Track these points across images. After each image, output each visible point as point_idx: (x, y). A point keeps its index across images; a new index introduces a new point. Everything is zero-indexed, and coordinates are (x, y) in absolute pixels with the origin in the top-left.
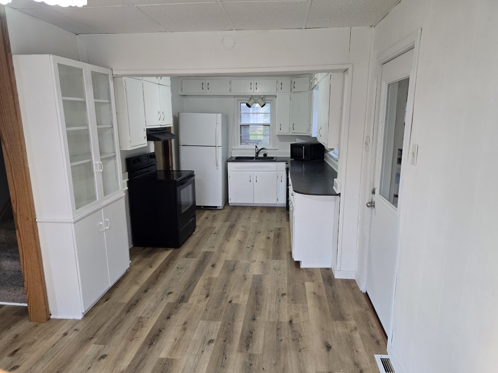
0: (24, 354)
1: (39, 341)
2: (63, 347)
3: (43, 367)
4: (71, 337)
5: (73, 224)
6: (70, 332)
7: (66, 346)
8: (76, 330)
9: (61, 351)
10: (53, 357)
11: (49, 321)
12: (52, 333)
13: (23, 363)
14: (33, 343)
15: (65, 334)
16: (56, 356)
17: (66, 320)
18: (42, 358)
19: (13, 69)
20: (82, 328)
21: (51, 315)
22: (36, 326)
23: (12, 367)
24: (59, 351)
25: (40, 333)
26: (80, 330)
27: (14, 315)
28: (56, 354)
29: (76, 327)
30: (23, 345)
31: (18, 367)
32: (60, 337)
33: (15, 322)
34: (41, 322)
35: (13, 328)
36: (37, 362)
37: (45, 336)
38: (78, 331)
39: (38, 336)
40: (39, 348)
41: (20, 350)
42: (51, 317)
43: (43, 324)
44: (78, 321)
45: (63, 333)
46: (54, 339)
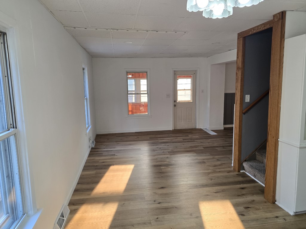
0: (251, 212)
1: (261, 211)
2: (271, 223)
3: (254, 225)
4: (279, 221)
5: (299, 149)
6: (280, 218)
7: (273, 224)
8: (285, 219)
9: (269, 224)
10: (262, 224)
11: (273, 204)
12: (271, 212)
13: (247, 215)
14: (258, 209)
15: (277, 217)
16: (264, 225)
17: (283, 209)
18: (257, 220)
19: (284, 47)
20: (289, 221)
21: (276, 201)
22: (266, 202)
23: (242, 213)
24: (267, 223)
25: (265, 207)
26: (287, 221)
27: (259, 190)
28: (265, 223)
29: (286, 218)
30: (253, 207)
31: (244, 215)
32: (273, 216)
33: (257, 194)
34: (269, 202)
35: (255, 196)
36: (253, 220)
37: (266, 210)
38: (285, 221)
39: (263, 208)
40: (259, 214)
41: (250, 208)
42: (276, 203)
43: (269, 204)
44: (289, 215)
45: (276, 215)
46: (269, 215)
